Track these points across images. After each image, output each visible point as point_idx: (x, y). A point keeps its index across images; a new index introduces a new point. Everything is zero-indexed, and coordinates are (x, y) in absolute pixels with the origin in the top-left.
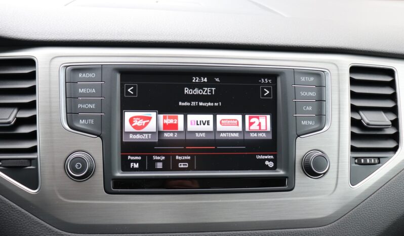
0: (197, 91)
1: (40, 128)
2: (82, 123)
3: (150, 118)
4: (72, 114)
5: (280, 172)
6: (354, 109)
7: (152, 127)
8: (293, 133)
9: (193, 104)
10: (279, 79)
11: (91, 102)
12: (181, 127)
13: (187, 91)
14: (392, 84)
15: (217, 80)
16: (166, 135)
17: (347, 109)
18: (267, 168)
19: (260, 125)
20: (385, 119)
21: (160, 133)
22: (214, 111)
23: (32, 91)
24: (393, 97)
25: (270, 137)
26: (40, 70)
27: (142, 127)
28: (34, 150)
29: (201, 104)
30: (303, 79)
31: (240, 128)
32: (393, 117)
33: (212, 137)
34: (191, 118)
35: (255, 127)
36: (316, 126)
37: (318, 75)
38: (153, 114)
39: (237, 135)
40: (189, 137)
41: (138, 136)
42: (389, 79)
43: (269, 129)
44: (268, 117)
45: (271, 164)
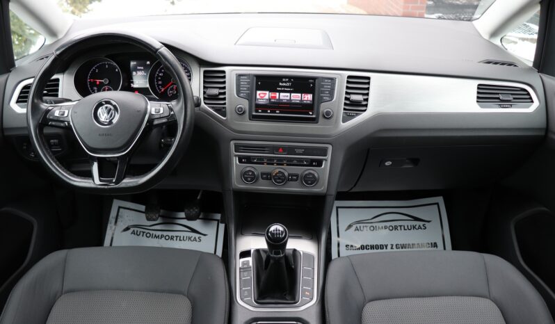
0: (284, 84)
1: (227, 96)
2: (242, 95)
3: (266, 94)
4: (238, 92)
5: (314, 116)
6: (347, 93)
7: (267, 97)
8: (320, 101)
9: (283, 89)
10: (316, 81)
11: (245, 87)
12: (277, 98)
13: (280, 84)
14: (369, 83)
15: (292, 80)
17: (344, 93)
18: (310, 115)
19: (308, 98)
20: (362, 98)
21: (270, 99)
22: (290, 92)
23: (224, 82)
24: (368, 89)
25: (312, 103)
26: (227, 74)
27: (263, 97)
28: (225, 104)
29: (286, 89)
30: (326, 81)
31: (300, 99)
32: (366, 97)
33: (289, 102)
34: (281, 94)
35: (306, 99)
36: (329, 99)
37: (332, 79)
38: (267, 92)
40: (281, 101)
41: (262, 100)
42: (366, 81)
43: (311, 99)
44: (311, 95)
45: (311, 113)
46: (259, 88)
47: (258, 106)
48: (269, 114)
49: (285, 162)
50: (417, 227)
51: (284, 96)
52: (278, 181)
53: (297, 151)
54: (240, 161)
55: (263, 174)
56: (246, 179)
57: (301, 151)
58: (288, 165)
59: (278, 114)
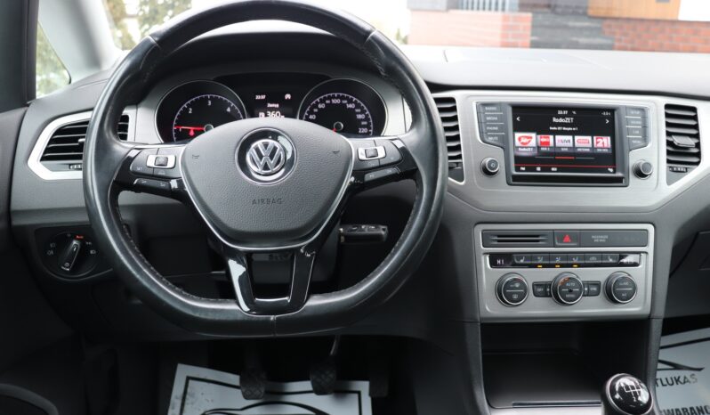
0: (561, 120)
1: (462, 143)
2: (490, 139)
3: (531, 138)
4: (484, 134)
5: (619, 174)
6: (669, 134)
7: (533, 143)
8: (626, 148)
9: (559, 128)
10: (616, 113)
11: (495, 126)
12: (552, 144)
13: (555, 120)
14: (695, 118)
15: (574, 113)
16: (542, 149)
17: (664, 133)
18: (609, 172)
19: (603, 143)
20: (691, 142)
21: (539, 148)
24: (696, 127)
25: (610, 152)
26: (458, 104)
27: (526, 143)
29: (564, 129)
30: (632, 112)
31: (590, 145)
32: (696, 141)
33: (572, 151)
34: (558, 137)
35: (600, 145)
36: (642, 144)
37: (642, 110)
38: (533, 135)
39: (588, 150)
40: (557, 151)
41: (524, 149)
42: (692, 114)
43: (609, 146)
44: (609, 138)
45: (611, 170)
46: (518, 127)
47: (520, 161)
48: (539, 172)
49: (575, 261)
50: (682, 380)
51: (564, 142)
52: (568, 296)
53: (597, 239)
54: (493, 264)
55: (536, 285)
56: (509, 297)
57: (603, 238)
58: (580, 266)
59: (554, 172)
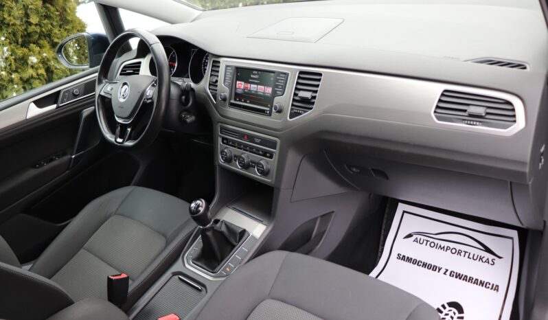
0: (254, 76)
1: (218, 83)
2: (226, 84)
6: (296, 89)
7: (242, 87)
11: (228, 77)
12: (249, 88)
13: (251, 76)
15: (259, 73)
19: (269, 90)
20: (310, 95)
21: (244, 89)
22: (258, 84)
23: (219, 71)
24: (318, 86)
25: (271, 96)
27: (240, 87)
28: (217, 90)
29: (255, 81)
30: (281, 75)
31: (263, 91)
32: (315, 95)
33: (256, 93)
34: (252, 86)
35: (267, 91)
36: (281, 94)
37: (286, 74)
38: (243, 83)
39: (262, 93)
40: (250, 92)
41: (239, 90)
42: (319, 78)
43: (271, 92)
44: (271, 88)
45: (269, 106)
46: (238, 79)
47: (236, 95)
48: (243, 103)
50: (484, 260)
51: (253, 88)
52: (240, 165)
54: (223, 142)
56: (222, 158)
57: (258, 141)
58: (250, 152)
59: (248, 104)
